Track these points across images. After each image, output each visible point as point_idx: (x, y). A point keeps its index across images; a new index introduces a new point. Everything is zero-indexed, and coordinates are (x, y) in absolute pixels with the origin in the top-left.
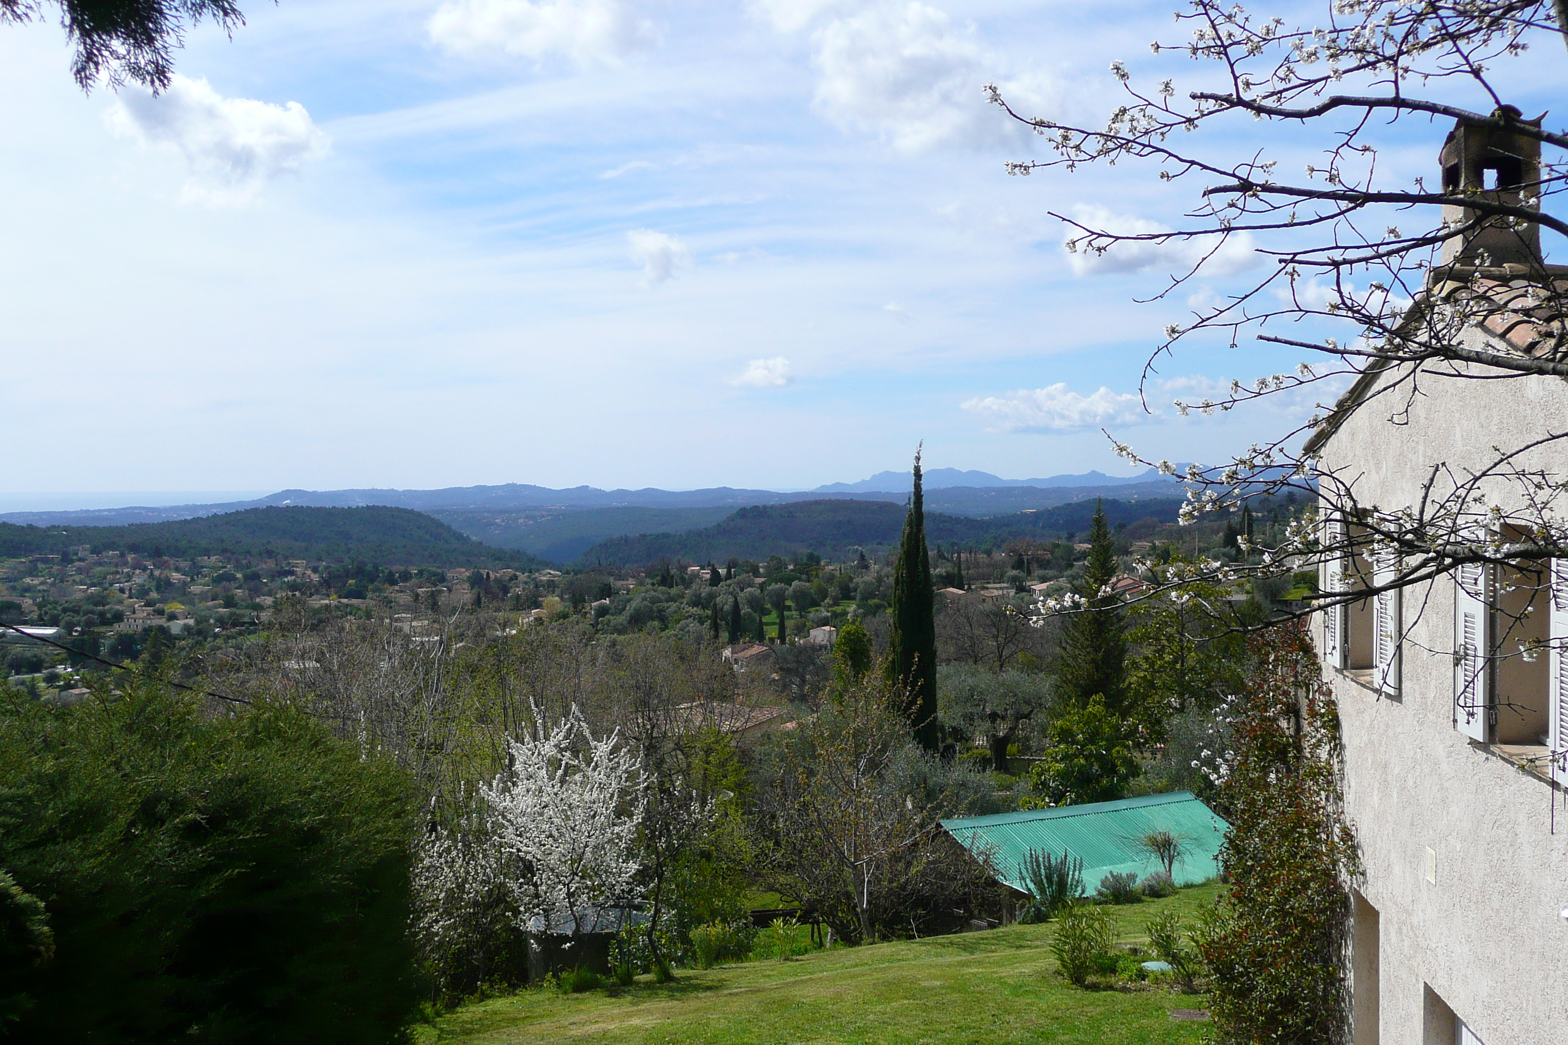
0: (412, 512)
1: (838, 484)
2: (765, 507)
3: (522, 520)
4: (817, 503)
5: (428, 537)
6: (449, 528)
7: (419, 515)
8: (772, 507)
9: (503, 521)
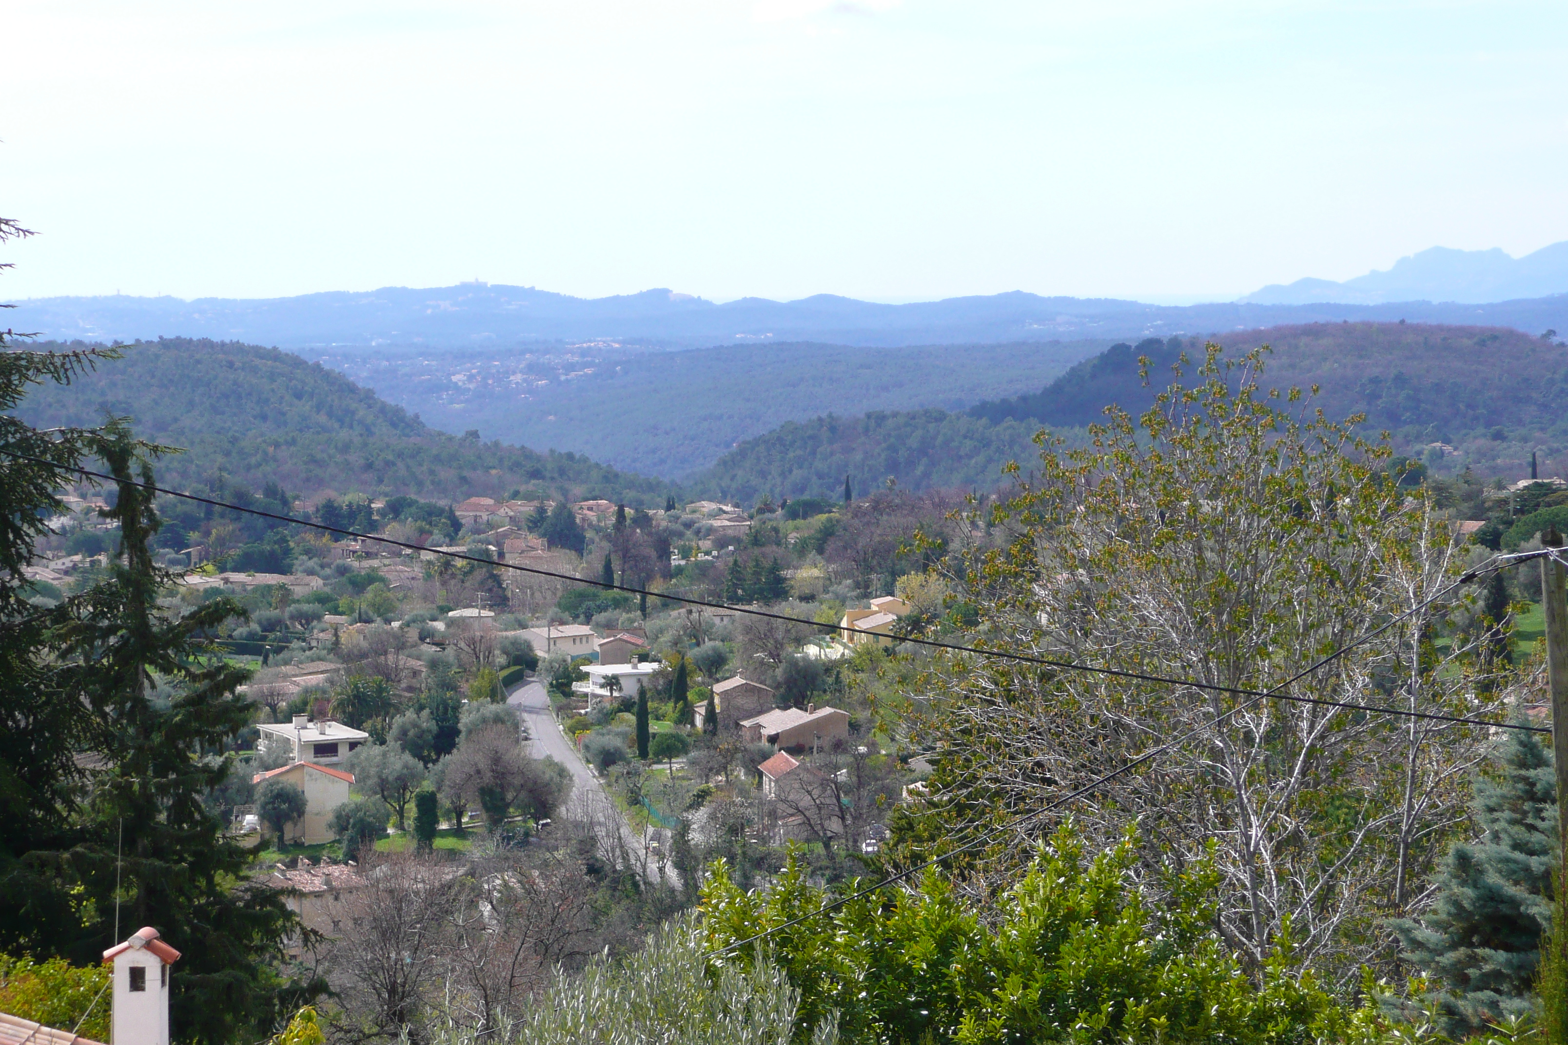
0: (274, 355)
1: (1307, 283)
2: (1175, 342)
3: (518, 378)
4: (1314, 331)
5: (322, 418)
6: (368, 398)
7: (296, 362)
8: (1193, 343)
9: (471, 378)
